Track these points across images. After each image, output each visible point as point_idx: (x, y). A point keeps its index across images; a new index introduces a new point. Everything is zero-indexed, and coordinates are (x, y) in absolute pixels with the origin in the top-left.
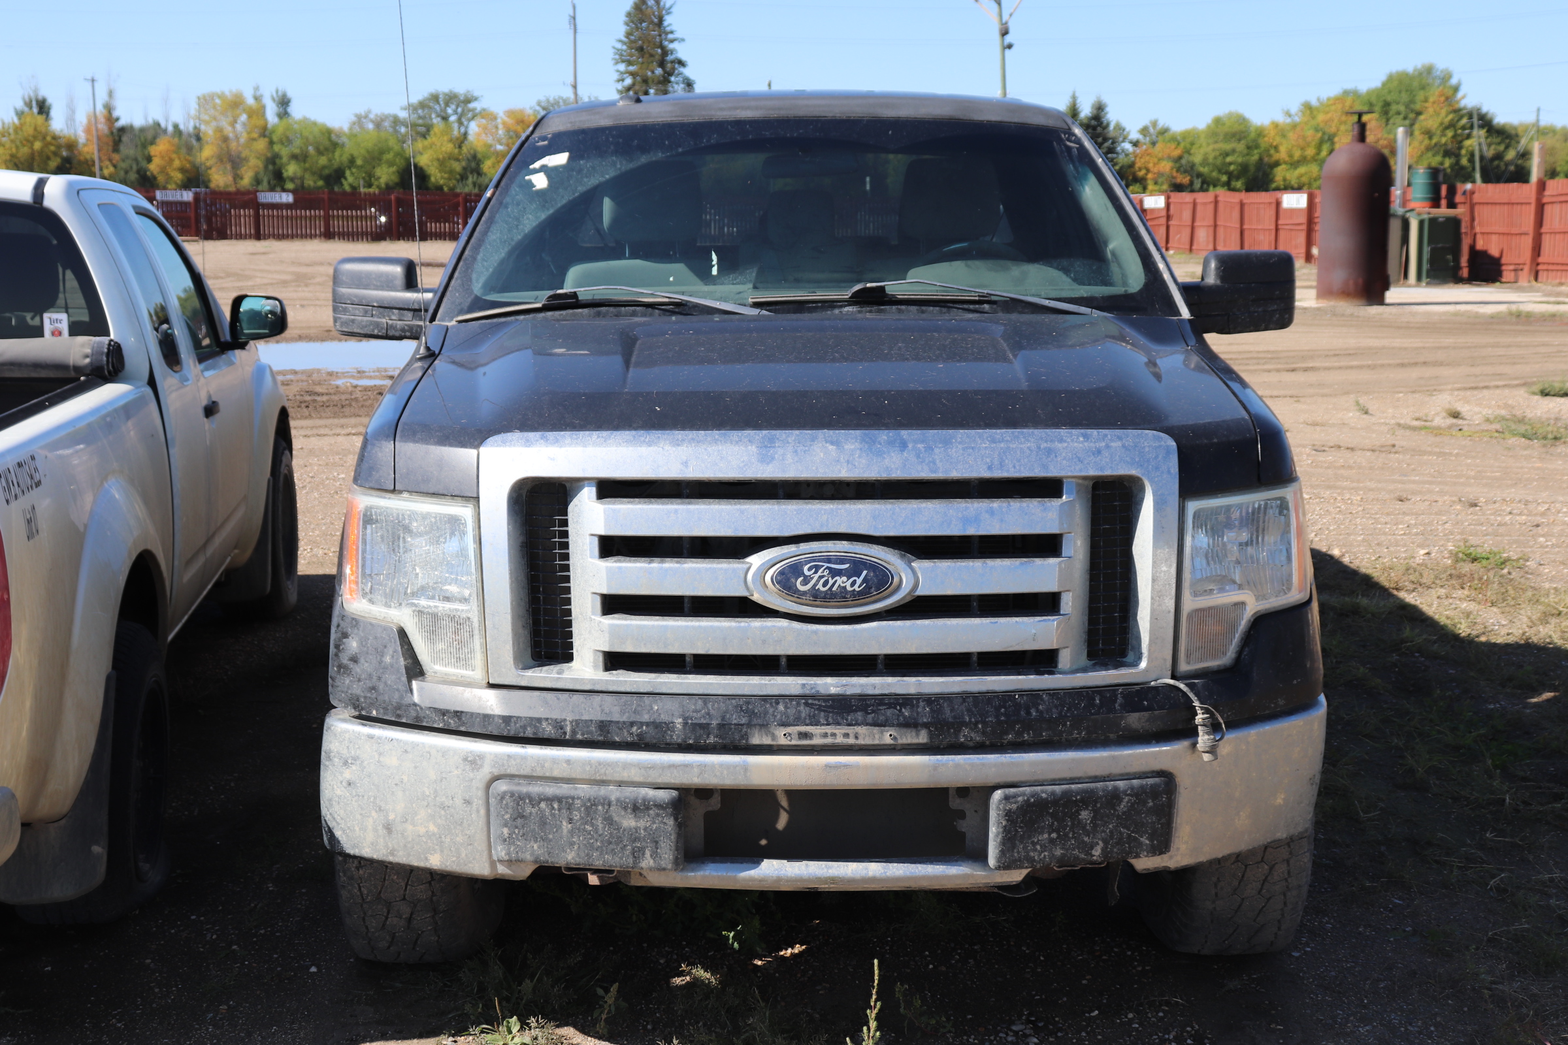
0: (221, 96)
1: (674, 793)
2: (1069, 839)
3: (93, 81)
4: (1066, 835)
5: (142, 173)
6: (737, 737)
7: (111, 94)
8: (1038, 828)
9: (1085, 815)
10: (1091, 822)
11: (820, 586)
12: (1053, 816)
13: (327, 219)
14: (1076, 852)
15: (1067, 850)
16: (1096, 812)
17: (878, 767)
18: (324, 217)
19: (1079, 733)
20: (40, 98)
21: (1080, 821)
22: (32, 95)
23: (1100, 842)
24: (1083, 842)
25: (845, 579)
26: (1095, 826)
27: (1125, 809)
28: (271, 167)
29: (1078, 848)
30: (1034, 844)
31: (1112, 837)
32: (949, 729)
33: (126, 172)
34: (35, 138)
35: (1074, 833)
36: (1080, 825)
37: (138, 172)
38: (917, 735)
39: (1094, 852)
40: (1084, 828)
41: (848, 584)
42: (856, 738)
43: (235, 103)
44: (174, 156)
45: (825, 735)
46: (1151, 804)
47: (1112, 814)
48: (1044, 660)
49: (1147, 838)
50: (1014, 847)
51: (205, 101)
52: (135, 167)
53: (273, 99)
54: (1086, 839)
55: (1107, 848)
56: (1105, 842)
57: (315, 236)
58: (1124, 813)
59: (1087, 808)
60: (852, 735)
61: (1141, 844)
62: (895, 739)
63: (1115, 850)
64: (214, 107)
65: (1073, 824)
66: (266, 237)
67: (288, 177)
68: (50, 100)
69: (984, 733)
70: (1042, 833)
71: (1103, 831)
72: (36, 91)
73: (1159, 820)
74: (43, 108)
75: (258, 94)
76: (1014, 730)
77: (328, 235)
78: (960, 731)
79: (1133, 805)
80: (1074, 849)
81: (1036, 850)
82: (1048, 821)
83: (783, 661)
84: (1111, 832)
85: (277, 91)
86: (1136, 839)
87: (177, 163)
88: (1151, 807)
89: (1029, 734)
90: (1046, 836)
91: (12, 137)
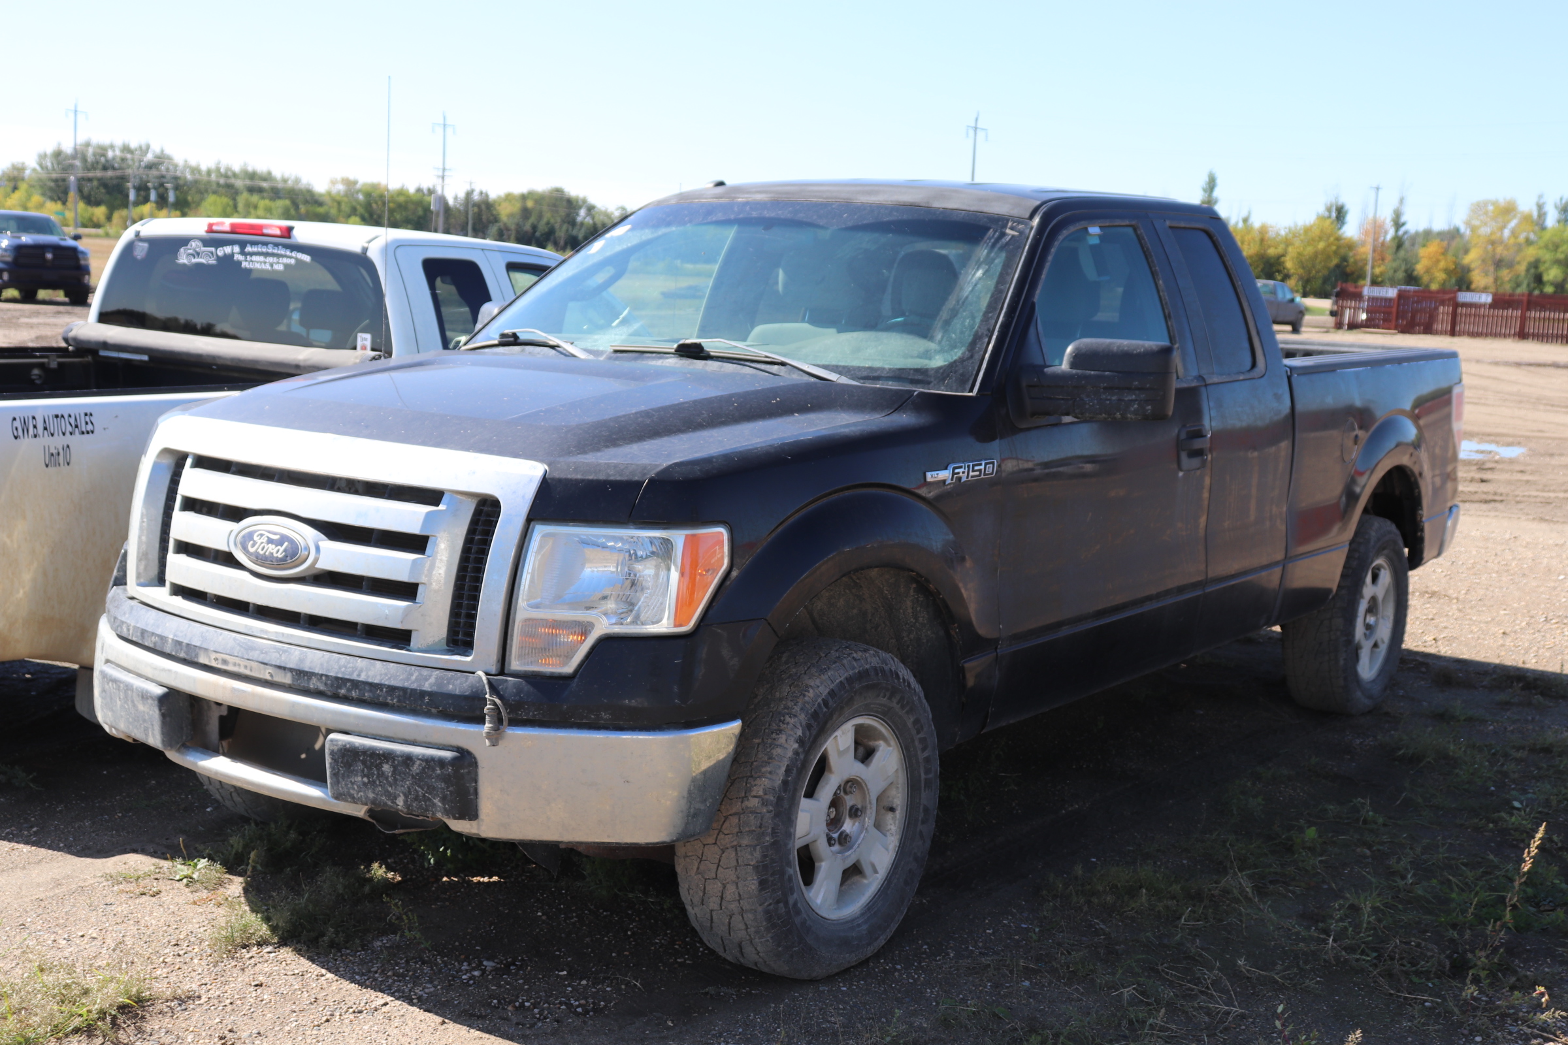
0: (1495, 203)
1: (165, 690)
2: (377, 786)
3: (1378, 189)
4: (374, 782)
5: (1409, 272)
6: (193, 655)
7: (1402, 201)
8: (354, 770)
9: (386, 768)
10: (392, 776)
11: (260, 550)
12: (364, 762)
13: (1523, 319)
14: (384, 798)
15: (377, 795)
16: (395, 767)
17: (261, 697)
18: (1521, 317)
19: (392, 700)
20: (1340, 203)
21: (383, 773)
22: (1334, 201)
23: (401, 795)
24: (388, 791)
25: (274, 546)
26: (395, 780)
27: (418, 771)
28: (1532, 271)
29: (386, 796)
30: (353, 783)
31: (410, 792)
32: (304, 676)
33: (1395, 271)
34: (1320, 239)
35: (380, 782)
36: (381, 775)
37: (1406, 271)
38: (285, 676)
39: (397, 802)
40: (387, 779)
41: (275, 551)
42: (251, 670)
43: (1508, 210)
44: (1441, 257)
45: (235, 664)
46: (439, 772)
47: (408, 773)
48: (399, 638)
49: (439, 801)
50: (338, 782)
51: (1479, 208)
52: (1403, 268)
53: (1556, 207)
54: (390, 789)
55: (407, 801)
56: (406, 796)
57: (1509, 335)
58: (417, 774)
59: (387, 763)
60: (249, 668)
61: (434, 804)
62: (271, 676)
63: (414, 805)
64: (1486, 213)
65: (378, 774)
66: (1462, 334)
67: (1548, 281)
68: (1348, 207)
69: (326, 684)
70: (356, 775)
71: (402, 786)
72: (1337, 198)
73: (448, 788)
74: (1340, 214)
75: (1542, 201)
76: (346, 686)
77: (1522, 335)
78: (310, 679)
79: (424, 769)
80: (382, 795)
81: (354, 789)
82: (360, 766)
83: (251, 607)
84: (409, 788)
85: (1561, 199)
86: (429, 800)
87: (1442, 264)
88: (439, 775)
89: (356, 692)
90: (360, 779)
91: (1302, 237)
